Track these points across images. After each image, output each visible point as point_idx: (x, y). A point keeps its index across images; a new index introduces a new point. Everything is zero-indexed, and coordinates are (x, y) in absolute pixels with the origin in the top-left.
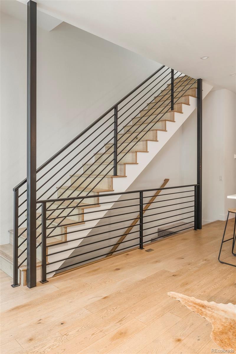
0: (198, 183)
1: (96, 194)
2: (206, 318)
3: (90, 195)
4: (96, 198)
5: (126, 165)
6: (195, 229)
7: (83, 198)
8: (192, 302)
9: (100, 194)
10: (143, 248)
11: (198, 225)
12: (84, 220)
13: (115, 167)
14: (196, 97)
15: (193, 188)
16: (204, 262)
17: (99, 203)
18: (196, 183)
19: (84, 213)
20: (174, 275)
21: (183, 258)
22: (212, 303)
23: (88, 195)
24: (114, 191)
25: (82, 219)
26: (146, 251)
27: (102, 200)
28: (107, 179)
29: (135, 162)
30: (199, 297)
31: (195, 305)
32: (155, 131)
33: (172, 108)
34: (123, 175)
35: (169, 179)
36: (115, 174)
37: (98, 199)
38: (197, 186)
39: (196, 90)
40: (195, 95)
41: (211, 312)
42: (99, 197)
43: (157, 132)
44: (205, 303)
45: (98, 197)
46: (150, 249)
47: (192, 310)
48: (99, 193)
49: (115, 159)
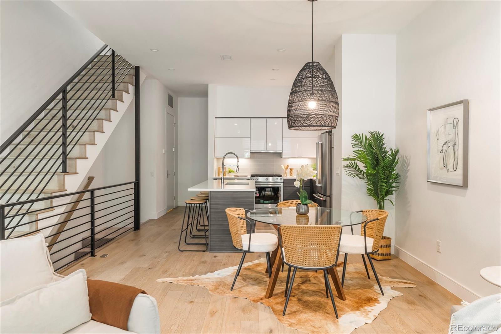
0: (136, 180)
1: (49, 195)
2: (199, 285)
3: (40, 197)
4: (49, 201)
5: (77, 160)
6: (135, 230)
7: (33, 201)
8: (181, 280)
9: (54, 195)
10: (95, 255)
11: (137, 226)
12: (39, 229)
13: (64, 163)
14: (134, 86)
15: (132, 186)
16: (166, 254)
17: (53, 206)
18: (134, 180)
19: (39, 219)
20: (149, 269)
21: (145, 255)
22: (197, 276)
23: (39, 197)
24: (67, 190)
25: (37, 227)
26: (100, 257)
27: (56, 202)
28: (56, 176)
29: (84, 157)
30: (183, 276)
31: (186, 281)
32: (101, 121)
33: (113, 95)
34: (74, 171)
35: (94, 177)
36: (65, 171)
37: (52, 202)
38: (136, 184)
39: (134, 77)
40: (133, 83)
41: (200, 281)
42: (53, 199)
43: (103, 122)
44: (191, 278)
45: (51, 200)
46: (104, 255)
47: (186, 285)
48: (52, 193)
49: (64, 153)
